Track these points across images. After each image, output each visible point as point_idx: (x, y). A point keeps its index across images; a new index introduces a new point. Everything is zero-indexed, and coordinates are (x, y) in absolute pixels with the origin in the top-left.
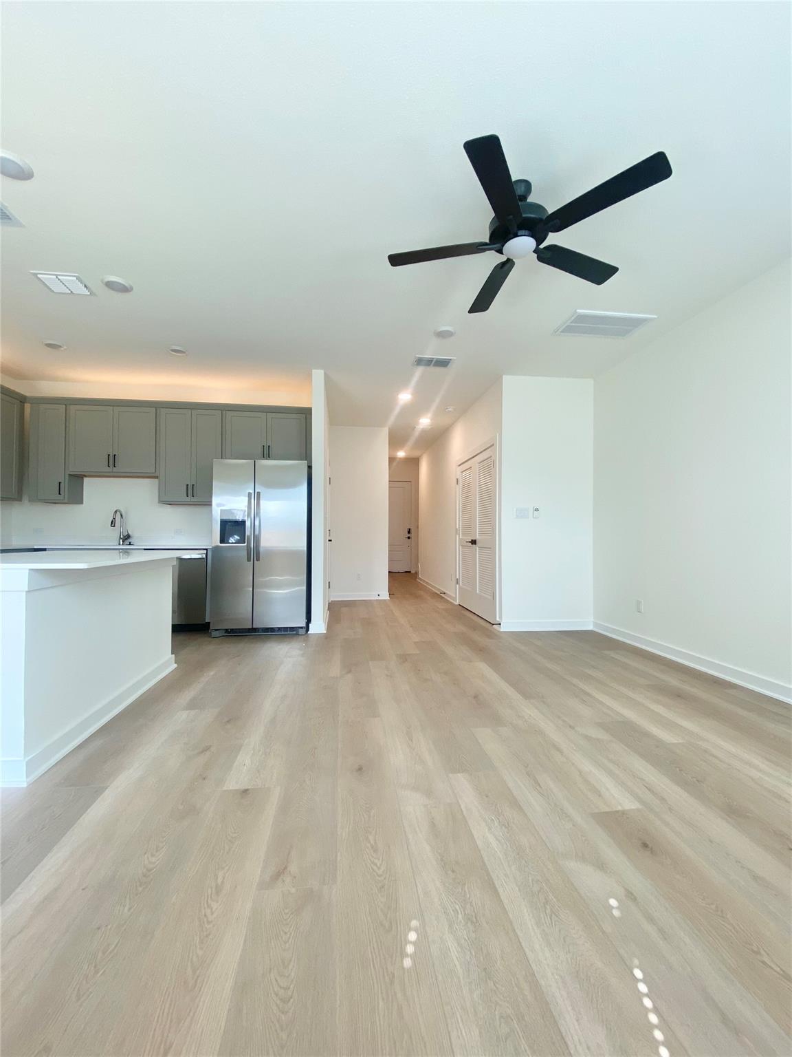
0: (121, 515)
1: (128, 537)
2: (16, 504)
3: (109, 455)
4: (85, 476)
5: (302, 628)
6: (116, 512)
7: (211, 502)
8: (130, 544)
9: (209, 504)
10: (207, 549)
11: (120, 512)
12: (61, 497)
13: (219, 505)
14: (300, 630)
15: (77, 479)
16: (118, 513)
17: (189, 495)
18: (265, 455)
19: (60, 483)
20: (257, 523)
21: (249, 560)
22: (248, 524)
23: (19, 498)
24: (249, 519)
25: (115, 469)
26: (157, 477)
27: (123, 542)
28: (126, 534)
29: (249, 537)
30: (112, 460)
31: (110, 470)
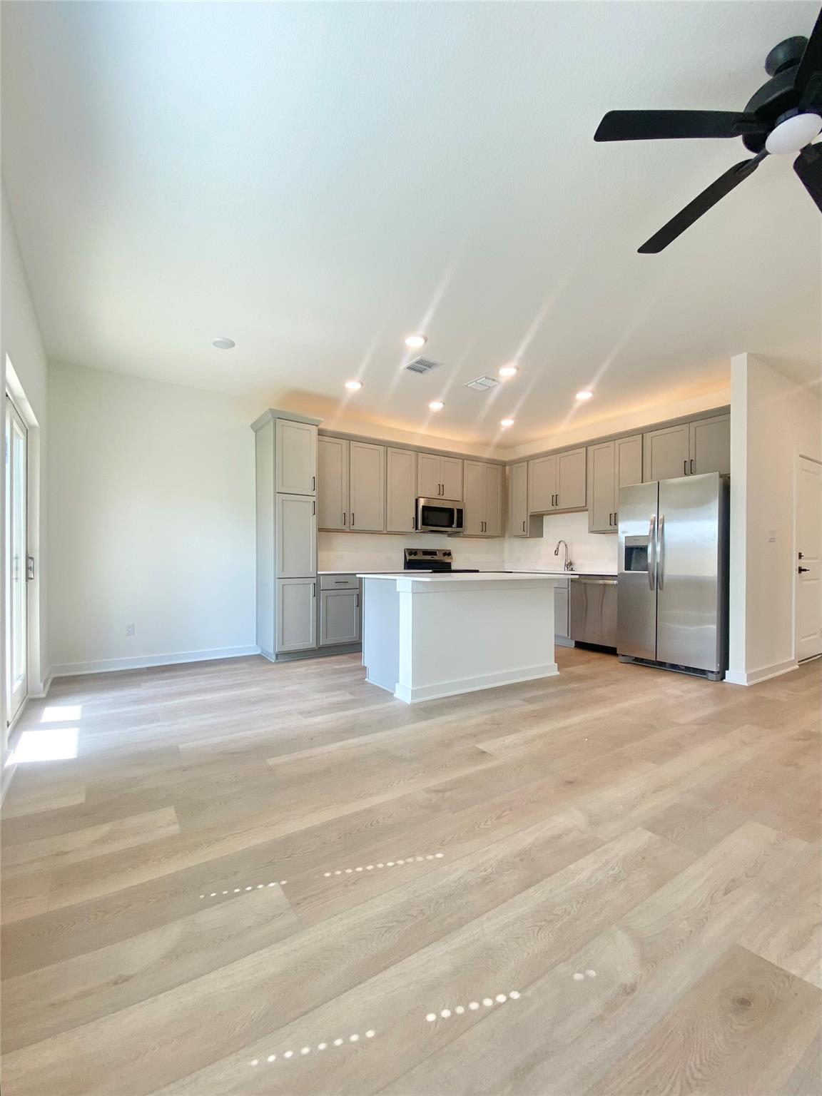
0: (566, 546)
1: (571, 564)
3: (553, 496)
4: (544, 515)
5: (712, 672)
6: (559, 542)
7: (617, 530)
8: (572, 570)
9: (616, 532)
11: (564, 542)
12: (525, 533)
13: (624, 532)
14: (710, 674)
15: (539, 517)
16: (562, 544)
17: (612, 523)
18: (686, 472)
19: (524, 522)
21: (652, 589)
22: (650, 550)
23: (503, 537)
24: (652, 544)
25: (557, 508)
26: (587, 510)
27: (567, 568)
28: (569, 561)
29: (651, 564)
30: (555, 500)
31: (553, 508)
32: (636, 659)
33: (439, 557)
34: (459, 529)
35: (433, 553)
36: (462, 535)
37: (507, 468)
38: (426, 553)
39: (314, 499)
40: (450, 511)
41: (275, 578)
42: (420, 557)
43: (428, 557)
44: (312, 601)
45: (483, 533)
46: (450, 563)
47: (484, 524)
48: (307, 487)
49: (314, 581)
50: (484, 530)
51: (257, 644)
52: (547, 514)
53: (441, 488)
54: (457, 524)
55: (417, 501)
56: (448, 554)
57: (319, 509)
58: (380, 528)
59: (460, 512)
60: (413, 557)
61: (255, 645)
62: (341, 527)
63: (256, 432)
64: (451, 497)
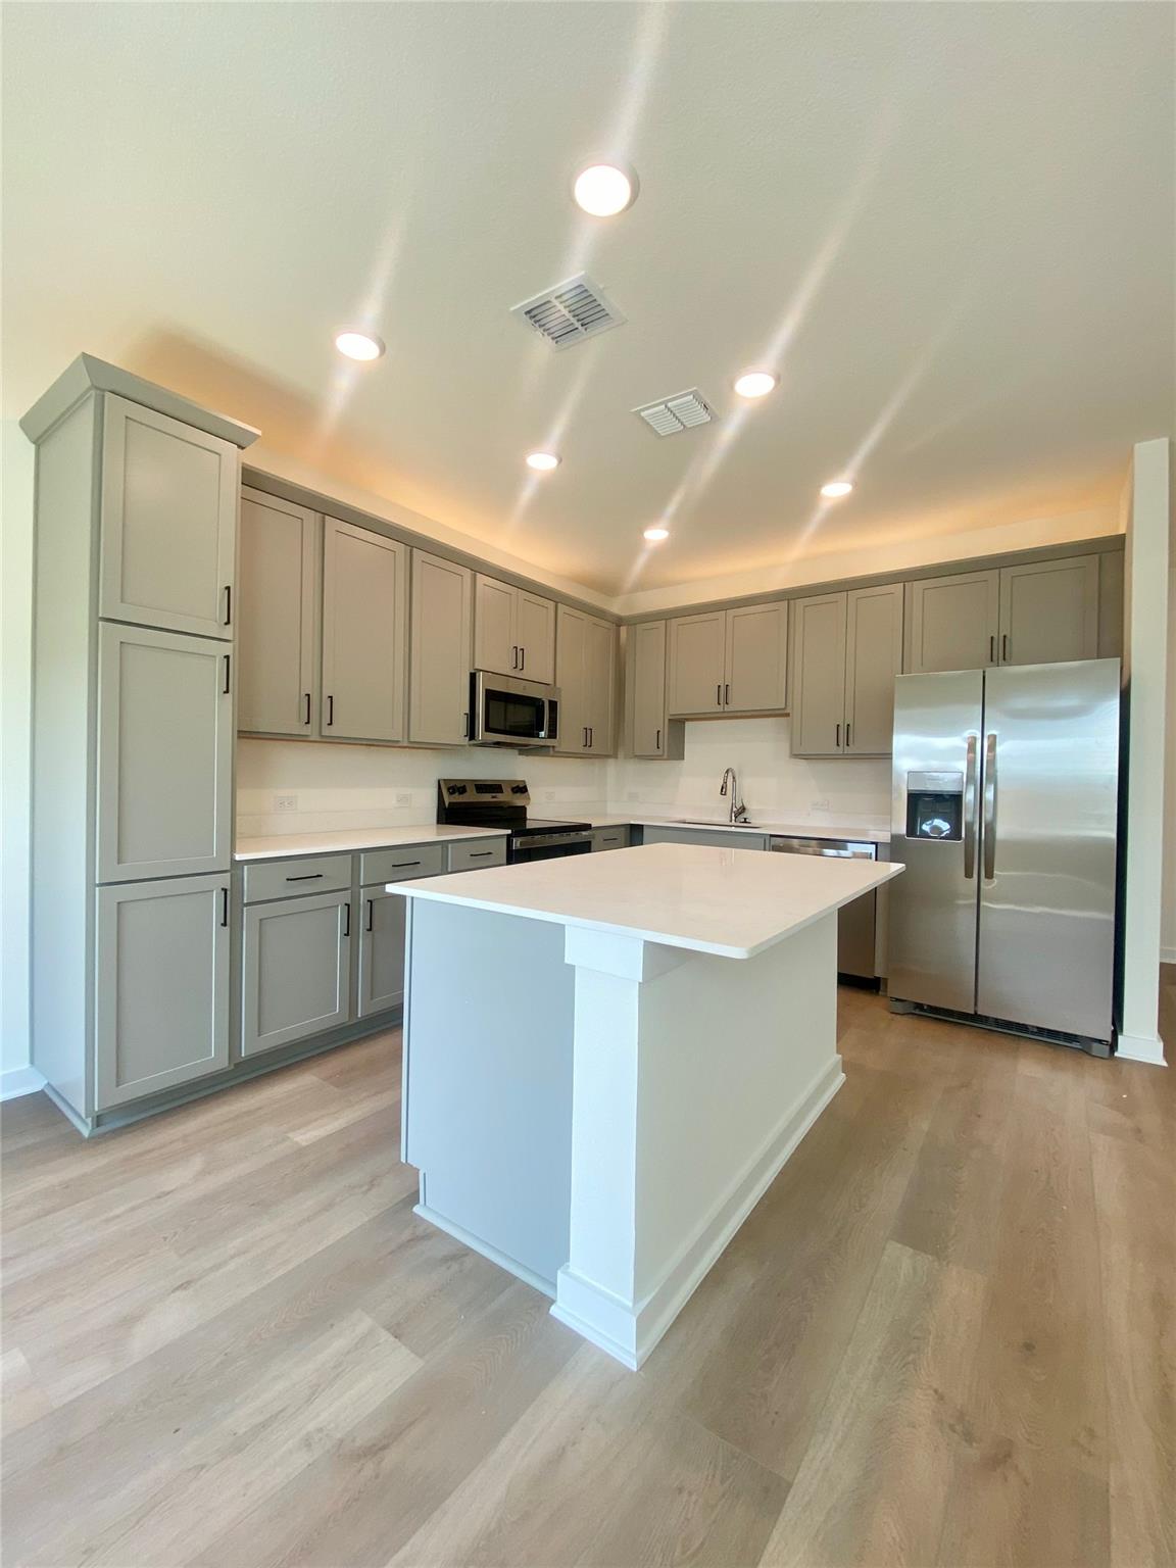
0: (734, 778)
1: (743, 809)
2: (611, 761)
3: (719, 686)
4: (688, 720)
5: (1100, 1041)
6: (727, 772)
8: (745, 822)
10: (876, 844)
11: (732, 770)
12: (660, 752)
14: (1095, 1045)
15: (678, 724)
16: (730, 774)
17: (841, 743)
18: (995, 658)
19: (658, 732)
20: (989, 795)
21: (969, 874)
22: (969, 797)
23: (615, 756)
24: (972, 788)
25: (728, 707)
26: (786, 716)
27: (736, 817)
28: (739, 805)
29: (969, 826)
30: (724, 693)
31: (720, 709)
32: (919, 1006)
33: (505, 797)
34: (550, 742)
35: (494, 787)
36: (552, 753)
37: (623, 630)
38: (483, 787)
39: (228, 649)
40: (535, 704)
41: (91, 886)
42: (471, 796)
43: (487, 798)
44: (217, 937)
45: (587, 750)
46: (523, 809)
47: (589, 732)
48: (208, 615)
49: (225, 880)
50: (589, 744)
51: (32, 1062)
52: (692, 720)
53: (519, 653)
54: (550, 731)
55: (473, 677)
56: (521, 789)
57: (237, 677)
58: (396, 734)
59: (553, 705)
60: (458, 798)
61: (26, 1065)
62: (296, 728)
63: (39, 442)
64: (537, 675)
